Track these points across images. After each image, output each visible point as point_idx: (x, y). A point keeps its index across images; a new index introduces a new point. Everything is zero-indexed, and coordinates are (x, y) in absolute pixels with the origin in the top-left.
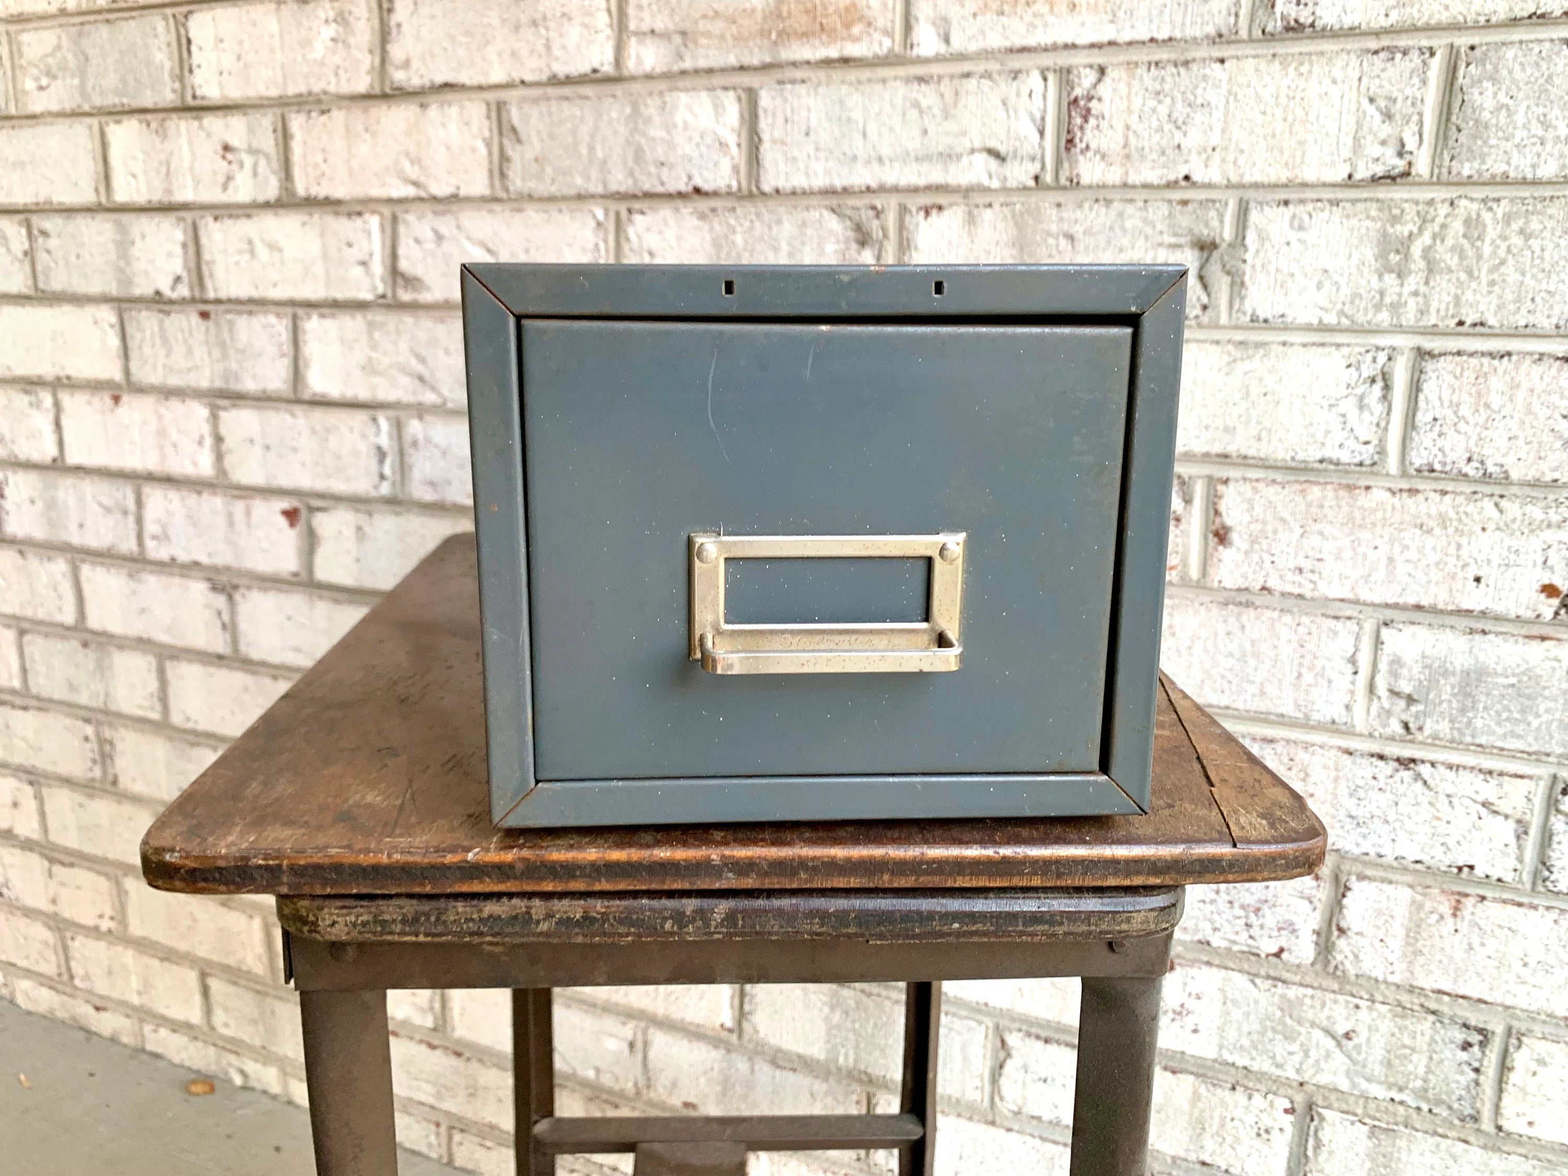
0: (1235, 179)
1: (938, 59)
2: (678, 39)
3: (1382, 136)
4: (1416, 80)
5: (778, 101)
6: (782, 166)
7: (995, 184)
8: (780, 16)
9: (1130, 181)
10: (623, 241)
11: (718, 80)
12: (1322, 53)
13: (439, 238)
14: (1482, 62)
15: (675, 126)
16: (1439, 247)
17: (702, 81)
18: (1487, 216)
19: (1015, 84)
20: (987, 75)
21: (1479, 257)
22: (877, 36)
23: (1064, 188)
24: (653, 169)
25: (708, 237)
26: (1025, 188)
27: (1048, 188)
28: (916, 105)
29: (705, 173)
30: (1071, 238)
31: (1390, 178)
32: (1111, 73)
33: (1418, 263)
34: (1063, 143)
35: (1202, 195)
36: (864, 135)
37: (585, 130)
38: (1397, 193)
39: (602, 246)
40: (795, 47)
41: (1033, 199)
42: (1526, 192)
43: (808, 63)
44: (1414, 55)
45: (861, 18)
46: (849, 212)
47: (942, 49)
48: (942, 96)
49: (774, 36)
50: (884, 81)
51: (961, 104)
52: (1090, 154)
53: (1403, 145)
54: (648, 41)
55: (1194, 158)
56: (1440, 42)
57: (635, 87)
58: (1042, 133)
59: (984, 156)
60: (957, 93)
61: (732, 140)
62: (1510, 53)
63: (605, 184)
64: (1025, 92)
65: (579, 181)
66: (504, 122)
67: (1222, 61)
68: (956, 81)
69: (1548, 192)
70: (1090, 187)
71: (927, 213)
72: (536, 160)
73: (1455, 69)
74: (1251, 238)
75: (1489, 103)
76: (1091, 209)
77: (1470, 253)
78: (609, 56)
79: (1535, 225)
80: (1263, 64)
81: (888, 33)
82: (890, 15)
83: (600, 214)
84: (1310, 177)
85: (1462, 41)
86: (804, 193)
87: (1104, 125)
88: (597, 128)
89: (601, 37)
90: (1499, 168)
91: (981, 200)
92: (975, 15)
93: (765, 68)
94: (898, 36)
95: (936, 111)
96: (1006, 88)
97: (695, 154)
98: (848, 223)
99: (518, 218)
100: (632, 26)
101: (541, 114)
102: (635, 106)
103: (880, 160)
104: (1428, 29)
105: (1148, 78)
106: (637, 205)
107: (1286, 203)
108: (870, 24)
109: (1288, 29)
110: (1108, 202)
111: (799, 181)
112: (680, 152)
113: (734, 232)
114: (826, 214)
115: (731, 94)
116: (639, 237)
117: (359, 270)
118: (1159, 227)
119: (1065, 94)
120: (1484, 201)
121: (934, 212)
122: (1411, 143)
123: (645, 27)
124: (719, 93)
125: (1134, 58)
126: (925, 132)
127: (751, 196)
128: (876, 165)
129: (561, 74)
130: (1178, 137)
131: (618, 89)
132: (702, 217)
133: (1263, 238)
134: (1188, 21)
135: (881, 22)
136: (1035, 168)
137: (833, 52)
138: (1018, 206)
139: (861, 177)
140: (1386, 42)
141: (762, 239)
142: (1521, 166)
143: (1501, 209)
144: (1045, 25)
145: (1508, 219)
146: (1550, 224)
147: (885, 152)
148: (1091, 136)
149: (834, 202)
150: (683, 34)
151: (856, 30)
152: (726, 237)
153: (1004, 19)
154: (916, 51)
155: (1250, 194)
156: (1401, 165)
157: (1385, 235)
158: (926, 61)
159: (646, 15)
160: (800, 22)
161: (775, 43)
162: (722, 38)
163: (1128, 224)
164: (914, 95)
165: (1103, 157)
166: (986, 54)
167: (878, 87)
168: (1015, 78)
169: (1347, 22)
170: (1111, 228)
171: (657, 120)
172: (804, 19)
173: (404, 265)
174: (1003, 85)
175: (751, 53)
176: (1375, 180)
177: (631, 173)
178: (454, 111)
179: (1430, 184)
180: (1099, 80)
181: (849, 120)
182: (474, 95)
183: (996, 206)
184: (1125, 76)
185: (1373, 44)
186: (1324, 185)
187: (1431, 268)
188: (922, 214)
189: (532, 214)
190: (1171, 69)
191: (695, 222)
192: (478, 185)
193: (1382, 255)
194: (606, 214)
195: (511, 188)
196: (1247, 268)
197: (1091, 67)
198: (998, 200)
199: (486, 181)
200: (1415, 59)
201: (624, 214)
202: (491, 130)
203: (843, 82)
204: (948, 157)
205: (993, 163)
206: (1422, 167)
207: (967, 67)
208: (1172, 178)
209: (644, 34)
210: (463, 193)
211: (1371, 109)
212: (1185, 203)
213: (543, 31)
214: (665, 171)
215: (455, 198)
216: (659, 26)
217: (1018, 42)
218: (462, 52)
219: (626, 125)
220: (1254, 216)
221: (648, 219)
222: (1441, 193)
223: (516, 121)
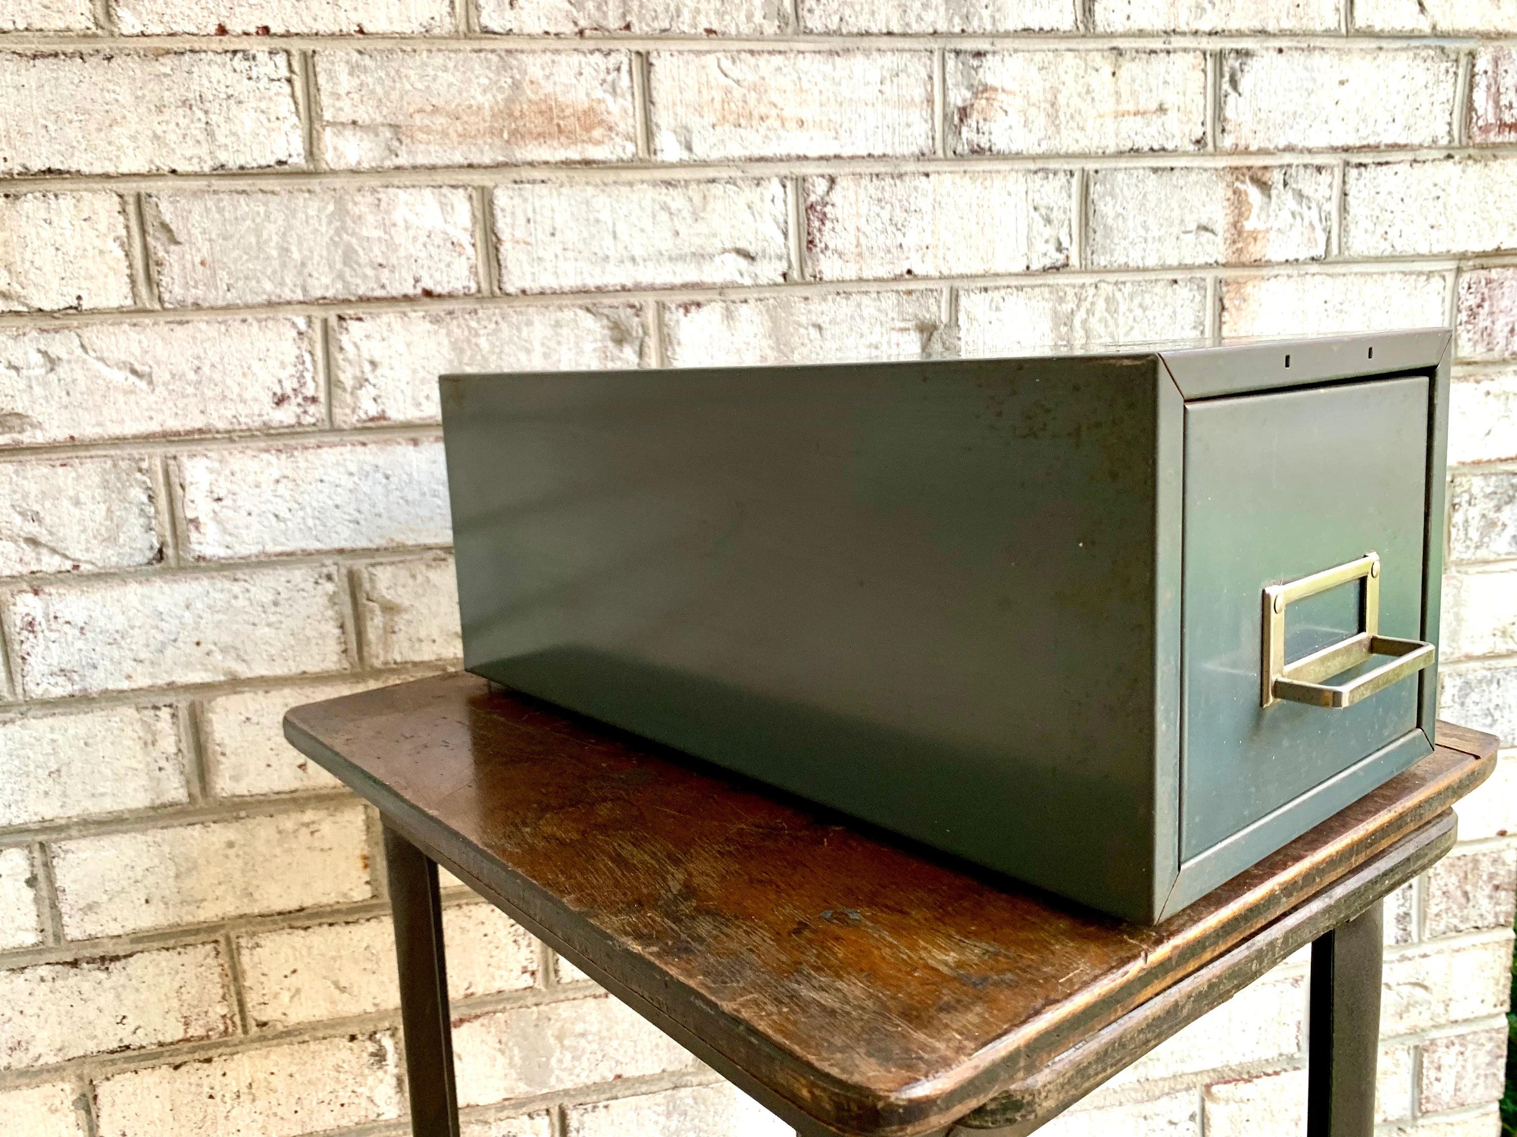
0: (946, 272)
1: (682, 165)
2: (388, 133)
3: (1046, 236)
4: (1064, 195)
5: (517, 201)
6: (527, 268)
7: (747, 281)
8: (511, 115)
9: (865, 276)
10: (333, 349)
11: (439, 178)
12: (998, 172)
13: (52, 363)
14: (1103, 183)
15: (394, 225)
16: (1091, 319)
17: (423, 178)
18: (1118, 295)
19: (759, 189)
20: (731, 181)
21: (1117, 325)
22: (618, 140)
23: (809, 284)
24: (369, 272)
25: (445, 341)
26: (776, 285)
27: (796, 284)
28: (665, 207)
29: (437, 276)
30: (819, 328)
31: (1056, 269)
32: (841, 183)
34: (804, 244)
35: (923, 285)
36: (615, 237)
37: (271, 231)
38: (1061, 280)
39: (307, 357)
40: (530, 147)
41: (783, 295)
42: (1139, 277)
43: (546, 163)
44: (1061, 175)
45: (601, 122)
46: (606, 311)
47: (685, 155)
48: (691, 200)
49: (506, 136)
50: (631, 184)
51: (709, 207)
52: (828, 253)
53: (1060, 244)
54: (348, 133)
55: (912, 254)
56: (1076, 166)
57: (338, 183)
58: (786, 234)
59: (734, 255)
60: (705, 197)
61: (465, 239)
62: (1120, 176)
63: (305, 290)
64: (768, 198)
65: (268, 286)
66: (149, 219)
67: (927, 175)
68: (703, 186)
69: (1152, 276)
70: (831, 282)
71: (687, 310)
72: (203, 263)
73: (1087, 186)
74: (962, 317)
75: (1111, 214)
76: (834, 301)
77: (1111, 322)
78: (297, 146)
79: (1148, 300)
80: (957, 177)
81: (628, 138)
82: (631, 121)
83: (302, 324)
84: (1001, 270)
85: (1090, 166)
86: (554, 293)
87: (838, 227)
88: (289, 227)
89: (286, 126)
90: (1122, 260)
91: (733, 295)
92: (714, 126)
93: (498, 166)
94: (641, 142)
95: (685, 213)
96: (750, 194)
97: (423, 254)
98: (605, 321)
99: (180, 332)
100: (328, 116)
101: (207, 210)
102: (339, 202)
103: (633, 259)
104: (1068, 156)
105: (871, 188)
106: (349, 312)
107: (986, 290)
108: (610, 129)
109: (973, 152)
110: (848, 294)
111: (548, 281)
112: (402, 253)
113: (477, 335)
114: (582, 313)
115: (461, 191)
116: (356, 346)
118: (891, 314)
119: (801, 200)
120: (1116, 283)
121: (693, 309)
122: (1065, 243)
123: (344, 117)
124: (445, 190)
125: (858, 170)
126: (677, 233)
127: (493, 296)
128: (629, 264)
129: (233, 163)
130: (900, 238)
131: (314, 183)
132: (436, 320)
133: (971, 319)
134: (897, 141)
135: (621, 127)
136: (783, 266)
137: (574, 154)
138: (771, 301)
139: (614, 276)
140: (1040, 164)
141: (511, 341)
142: (1135, 258)
143: (1128, 289)
144: (779, 138)
145: (1132, 297)
146: (1156, 299)
147: (638, 252)
148: (827, 237)
149: (588, 301)
150: (395, 127)
151: (597, 133)
152: (468, 341)
153: (740, 131)
154: (660, 157)
155: (957, 284)
156: (1060, 258)
157: (1055, 312)
158: (672, 166)
159: (346, 103)
160: (536, 123)
161: (508, 142)
162: (445, 134)
163: (865, 314)
164: (663, 198)
165: (840, 255)
166: (727, 162)
167: (625, 190)
168: (758, 184)
169: (1014, 149)
170: (852, 317)
171: (371, 219)
172: (539, 120)
174: (747, 189)
175: (482, 152)
176: (1045, 270)
177: (341, 276)
178: (67, 202)
179: (1080, 272)
180: (831, 188)
181: (597, 221)
182: (95, 186)
183: (752, 302)
184: (851, 184)
185: (1032, 166)
186: (1010, 275)
187: (1088, 336)
188: (682, 311)
189: (203, 326)
190: (889, 180)
191: (427, 326)
192: (114, 293)
193: (1055, 328)
194: (309, 321)
195: (166, 296)
196: (962, 343)
197: (823, 176)
198: (752, 295)
199: (126, 289)
200: (1062, 178)
201: (333, 321)
202: (127, 227)
203: (588, 183)
204: (700, 257)
205: (743, 263)
206: (1074, 261)
207: (711, 173)
208: (898, 272)
209: (343, 124)
210: (86, 305)
211: (1036, 215)
212: (909, 293)
213: (200, 114)
214: (385, 274)
215: (76, 310)
216: (363, 117)
217: (757, 153)
218: (72, 132)
219: (330, 223)
220: (963, 301)
221: (368, 325)
222: (1088, 279)
223: (167, 218)
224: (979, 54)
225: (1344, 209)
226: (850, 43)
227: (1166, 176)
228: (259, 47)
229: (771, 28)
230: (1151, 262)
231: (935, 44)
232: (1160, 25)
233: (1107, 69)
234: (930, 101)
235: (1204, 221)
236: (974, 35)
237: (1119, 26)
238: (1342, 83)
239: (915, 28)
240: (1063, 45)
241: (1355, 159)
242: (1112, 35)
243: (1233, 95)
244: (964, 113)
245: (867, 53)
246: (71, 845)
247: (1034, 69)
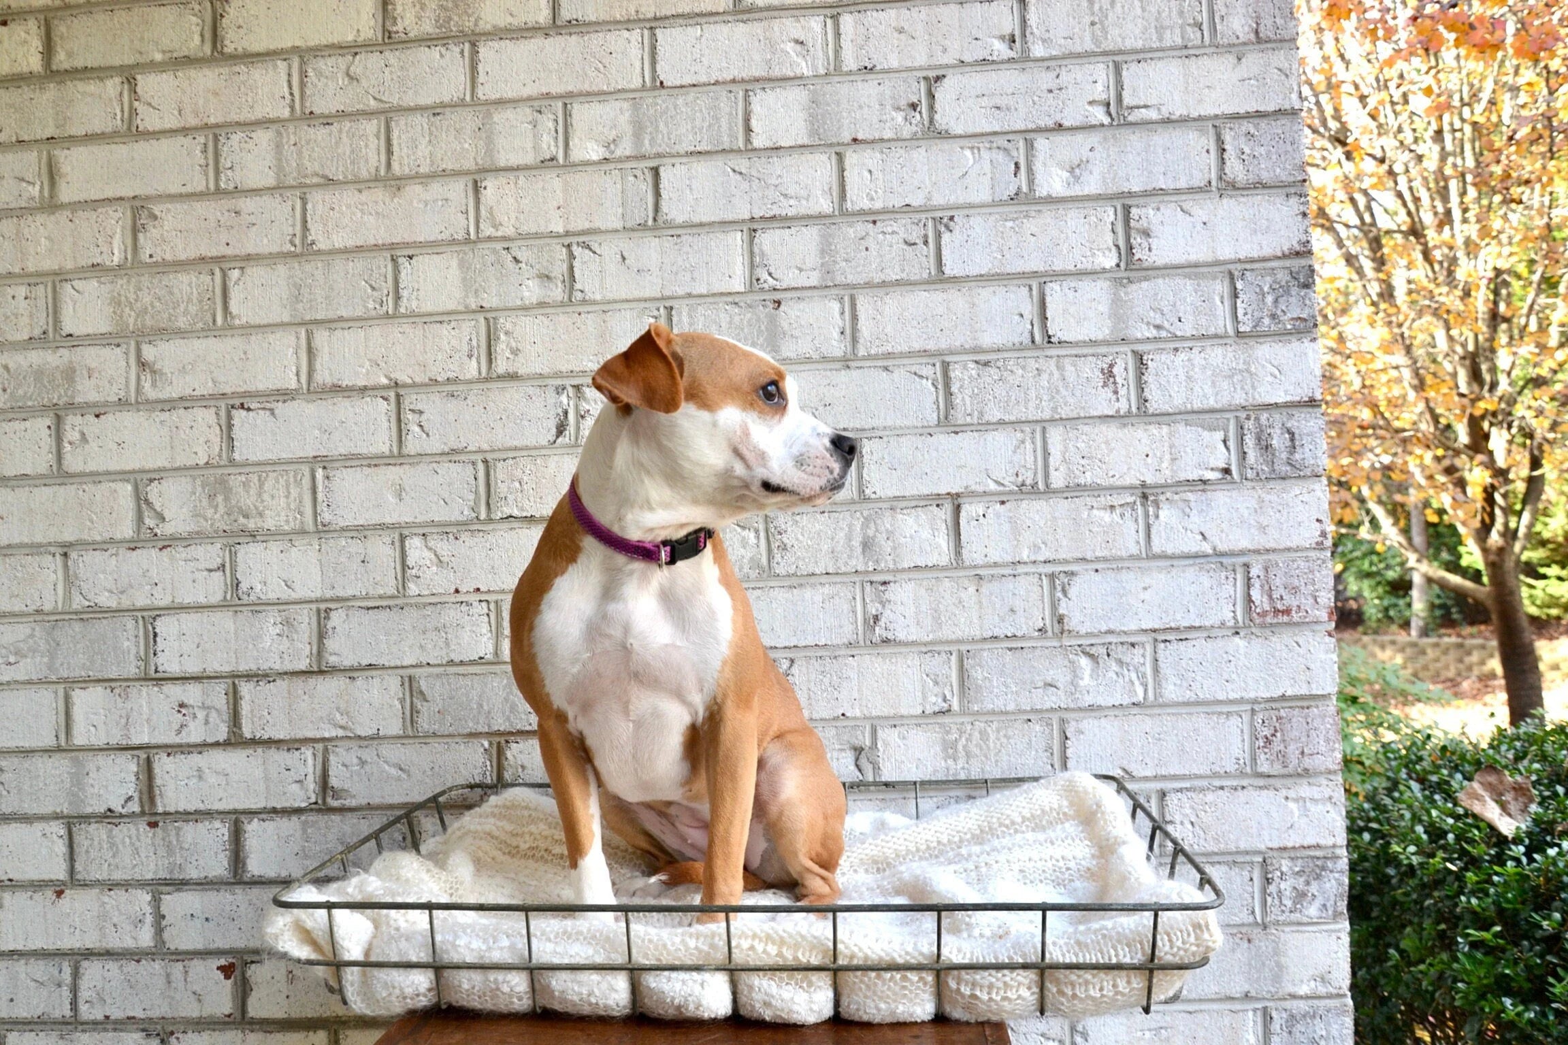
0: (867, 715)
3: (935, 693)
4: (946, 666)
9: (814, 717)
10: (502, 759)
12: (901, 654)
13: (363, 763)
14: (974, 657)
16: (970, 745)
18: (988, 729)
21: (989, 749)
24: (524, 717)
31: (942, 713)
32: (797, 662)
33: (962, 753)
35: (852, 723)
37: (474, 694)
38: (946, 720)
39: (488, 764)
42: (1003, 718)
44: (944, 654)
53: (945, 697)
55: (845, 705)
56: (954, 648)
62: (985, 654)
63: (489, 726)
65: (471, 725)
66: (415, 689)
67: (853, 657)
69: (1013, 717)
72: (439, 712)
73: (962, 661)
74: (880, 745)
75: (980, 677)
77: (984, 747)
78: (490, 648)
79: (1010, 733)
80: (873, 658)
83: (486, 744)
84: (904, 713)
85: (964, 648)
88: (483, 693)
89: (485, 639)
90: (990, 707)
99: (425, 749)
101: (443, 683)
104: (947, 642)
105: (816, 665)
106: (512, 739)
107: (895, 726)
109: (883, 642)
116: (515, 757)
117: (295, 787)
118: (832, 741)
120: (986, 722)
122: (949, 697)
125: (808, 655)
129: (457, 660)
130: (836, 695)
131: (498, 670)
133: (886, 744)
134: (833, 637)
140: (929, 648)
142: (999, 704)
143: (995, 726)
145: (998, 731)
146: (1016, 732)
155: (876, 722)
156: (946, 706)
157: (944, 740)
169: (910, 638)
173: (334, 782)
176: (935, 714)
177: (508, 719)
178: (376, 681)
179: (960, 715)
180: (791, 666)
182: (391, 673)
184: (804, 663)
185: (924, 650)
186: (912, 717)
187: (968, 755)
189: (437, 745)
190: (828, 660)
192: (395, 728)
193: (945, 750)
194: (491, 744)
195: (420, 730)
196: (880, 760)
197: (786, 659)
199: (401, 726)
200: (944, 656)
201: (503, 744)
202: (404, 694)
206: (956, 706)
208: (836, 715)
210: (381, 734)
211: (928, 680)
212: (844, 728)
213: (443, 635)
215: (376, 737)
218: (382, 646)
219: (504, 691)
220: (880, 733)
221: (521, 745)
222: (966, 719)
223: (424, 688)
224: (885, 583)
225: (1156, 670)
226: (802, 581)
227: (1018, 653)
228: (473, 598)
229: (753, 574)
230: (1011, 707)
231: (857, 579)
232: (1009, 559)
233: (972, 589)
234: (854, 612)
235: (1049, 680)
236: (882, 571)
237: (980, 561)
238: (1145, 589)
239: (843, 569)
240: (941, 575)
241: (1161, 637)
242: (975, 567)
243: (1064, 600)
244: (876, 618)
245: (813, 586)
246: (349, 1032)
247: (923, 591)
